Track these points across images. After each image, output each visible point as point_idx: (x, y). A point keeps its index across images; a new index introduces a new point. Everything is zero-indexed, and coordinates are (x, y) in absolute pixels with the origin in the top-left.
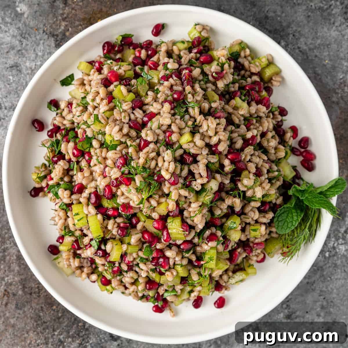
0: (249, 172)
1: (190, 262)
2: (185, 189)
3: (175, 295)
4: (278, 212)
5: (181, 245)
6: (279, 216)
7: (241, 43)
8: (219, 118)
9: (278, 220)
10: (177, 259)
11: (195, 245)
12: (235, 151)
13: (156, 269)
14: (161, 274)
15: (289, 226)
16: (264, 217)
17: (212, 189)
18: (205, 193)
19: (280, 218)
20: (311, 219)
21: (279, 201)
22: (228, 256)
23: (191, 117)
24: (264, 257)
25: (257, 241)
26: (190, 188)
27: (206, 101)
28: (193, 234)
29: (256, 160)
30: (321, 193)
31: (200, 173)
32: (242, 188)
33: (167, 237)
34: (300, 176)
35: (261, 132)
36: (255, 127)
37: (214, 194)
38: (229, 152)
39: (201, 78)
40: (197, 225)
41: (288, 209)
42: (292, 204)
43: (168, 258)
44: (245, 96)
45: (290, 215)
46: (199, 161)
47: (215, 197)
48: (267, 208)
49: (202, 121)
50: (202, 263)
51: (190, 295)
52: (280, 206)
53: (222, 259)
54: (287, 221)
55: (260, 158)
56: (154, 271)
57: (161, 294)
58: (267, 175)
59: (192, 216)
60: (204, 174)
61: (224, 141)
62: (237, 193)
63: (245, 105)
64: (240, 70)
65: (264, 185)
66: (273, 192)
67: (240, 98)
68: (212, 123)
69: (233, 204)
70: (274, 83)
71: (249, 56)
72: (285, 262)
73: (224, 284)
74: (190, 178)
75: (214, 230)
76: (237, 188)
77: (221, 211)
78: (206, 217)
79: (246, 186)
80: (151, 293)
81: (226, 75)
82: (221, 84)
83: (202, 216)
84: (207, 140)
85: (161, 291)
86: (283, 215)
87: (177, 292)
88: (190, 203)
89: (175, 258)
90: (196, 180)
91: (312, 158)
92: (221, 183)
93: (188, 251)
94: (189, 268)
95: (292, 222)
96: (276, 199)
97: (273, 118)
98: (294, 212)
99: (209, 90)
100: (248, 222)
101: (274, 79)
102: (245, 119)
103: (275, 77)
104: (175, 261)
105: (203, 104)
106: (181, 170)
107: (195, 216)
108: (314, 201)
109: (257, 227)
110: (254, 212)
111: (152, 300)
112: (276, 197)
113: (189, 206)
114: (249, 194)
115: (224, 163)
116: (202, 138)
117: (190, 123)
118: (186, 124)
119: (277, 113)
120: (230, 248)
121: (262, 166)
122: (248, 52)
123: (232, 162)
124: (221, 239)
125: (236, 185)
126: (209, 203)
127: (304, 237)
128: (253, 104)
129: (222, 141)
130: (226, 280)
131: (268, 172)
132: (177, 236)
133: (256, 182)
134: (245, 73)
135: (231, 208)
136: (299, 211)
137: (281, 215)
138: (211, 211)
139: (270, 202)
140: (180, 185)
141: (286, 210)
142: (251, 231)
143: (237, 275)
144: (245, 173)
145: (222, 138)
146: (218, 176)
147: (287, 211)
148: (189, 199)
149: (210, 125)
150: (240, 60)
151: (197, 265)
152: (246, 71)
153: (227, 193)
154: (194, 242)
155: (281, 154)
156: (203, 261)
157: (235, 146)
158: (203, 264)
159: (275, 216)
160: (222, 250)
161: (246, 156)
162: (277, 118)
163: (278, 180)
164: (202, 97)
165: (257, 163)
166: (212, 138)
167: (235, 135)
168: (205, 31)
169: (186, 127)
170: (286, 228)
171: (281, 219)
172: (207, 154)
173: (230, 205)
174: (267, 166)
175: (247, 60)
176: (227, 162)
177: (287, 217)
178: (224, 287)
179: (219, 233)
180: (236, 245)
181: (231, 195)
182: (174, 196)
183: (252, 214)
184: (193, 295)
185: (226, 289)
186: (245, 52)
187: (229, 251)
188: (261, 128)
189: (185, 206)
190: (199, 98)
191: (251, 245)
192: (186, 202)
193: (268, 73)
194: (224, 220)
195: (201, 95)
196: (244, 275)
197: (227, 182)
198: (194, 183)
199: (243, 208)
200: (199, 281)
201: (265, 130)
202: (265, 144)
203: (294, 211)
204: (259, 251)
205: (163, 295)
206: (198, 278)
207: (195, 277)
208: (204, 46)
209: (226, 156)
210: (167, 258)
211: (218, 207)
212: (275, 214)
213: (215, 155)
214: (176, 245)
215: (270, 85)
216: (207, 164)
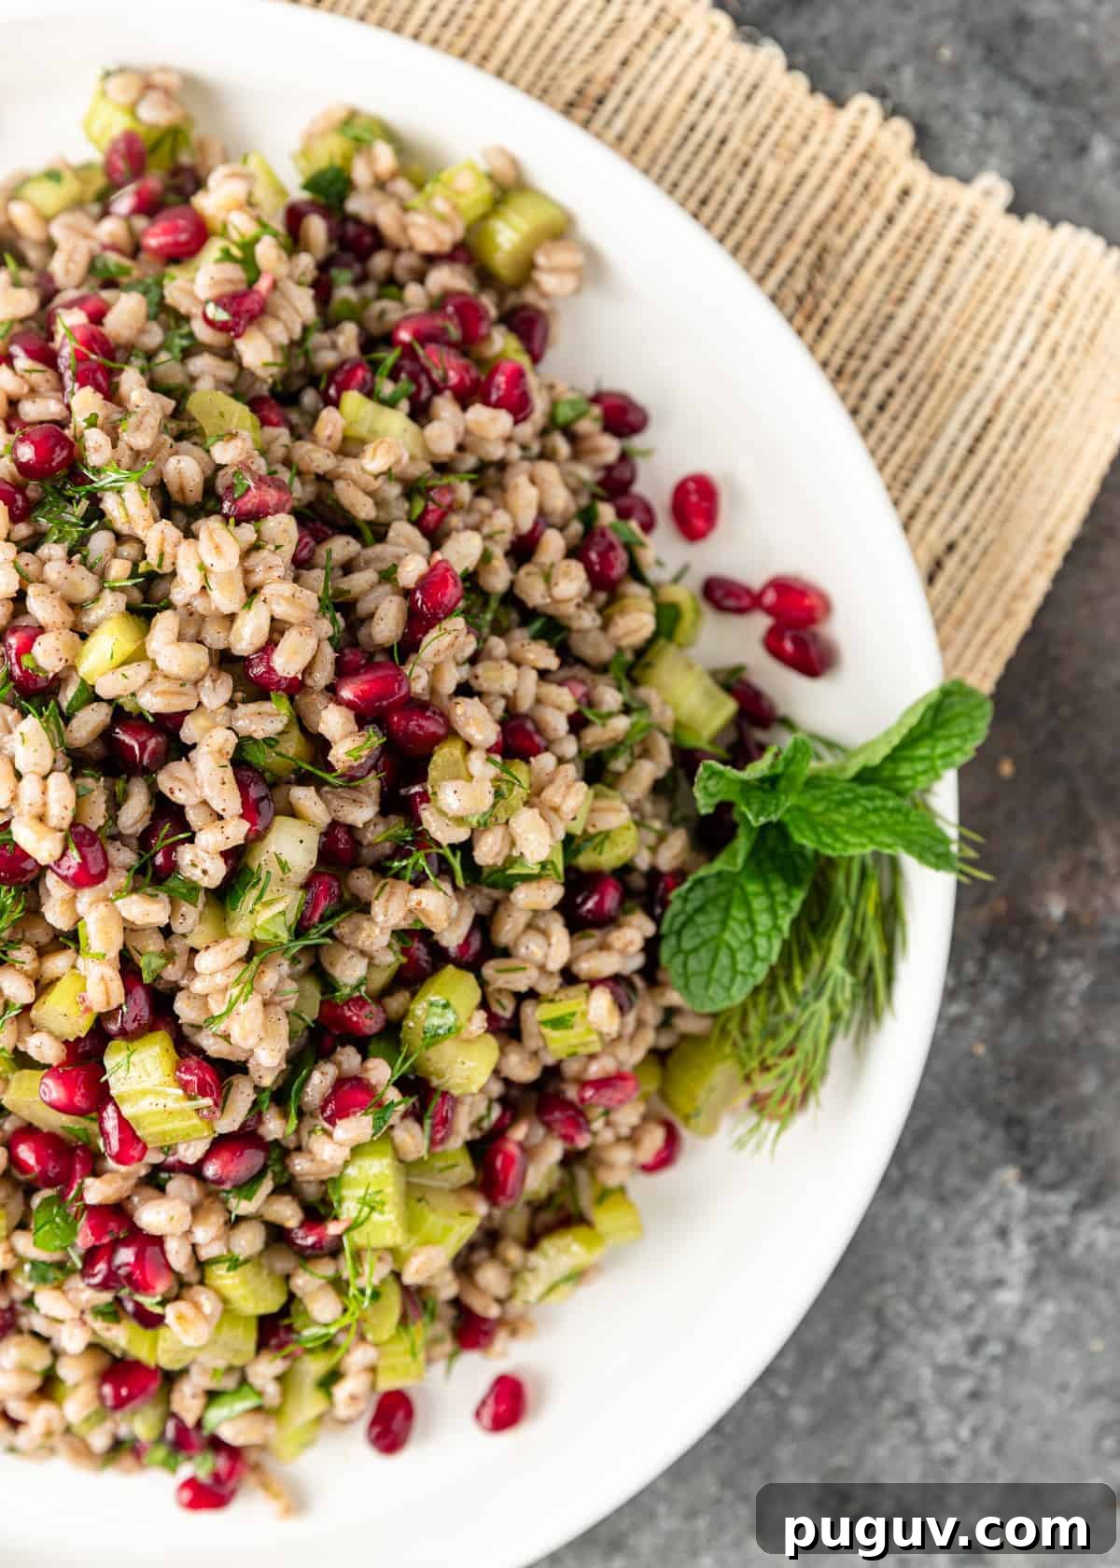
0: (469, 747)
1: (277, 1236)
2: (149, 890)
3: (258, 1409)
4: (676, 906)
5: (201, 1163)
6: (684, 925)
7: (351, 117)
8: (254, 516)
9: (679, 950)
10: (203, 1234)
11: (281, 1152)
12: (379, 658)
13: (118, 1300)
14: (150, 1321)
15: (741, 967)
16: (604, 947)
17: (284, 866)
18: (255, 893)
19: (687, 933)
20: (847, 913)
21: (673, 851)
22: (465, 1170)
23: (120, 538)
24: (672, 1139)
25: (595, 1070)
26: (171, 883)
27: (185, 445)
28: (242, 1099)
29: (501, 678)
30: (866, 776)
31: (205, 803)
32: (444, 833)
33: (121, 1141)
34: (772, 709)
35: (507, 538)
36: (474, 518)
37: (306, 886)
38: (343, 670)
39: (155, 336)
40: (251, 1052)
41: (723, 887)
42: (734, 856)
43: (159, 1241)
44: (394, 375)
45: (737, 913)
46: (194, 746)
47: (312, 904)
48: (611, 900)
49: (168, 549)
50: (333, 1229)
51: (330, 1395)
52: (679, 875)
53: (440, 1190)
54: (729, 947)
55: (518, 665)
56: (113, 1312)
57: (190, 1420)
58: (572, 738)
59: (216, 1014)
60: (228, 799)
61: (303, 623)
62: (422, 862)
63: (396, 422)
64: (364, 255)
65: (551, 795)
66: (616, 816)
67: (370, 393)
68: (217, 547)
69: (417, 921)
70: (548, 281)
71: (395, 175)
72: (758, 1146)
73: (493, 1311)
74: (164, 831)
75: (349, 1058)
76: (422, 839)
77: (365, 961)
78: (291, 1004)
79: (460, 821)
80: (141, 1424)
81: (277, 296)
82: (257, 351)
83: (266, 1004)
84: (215, 637)
85: (187, 1402)
86: (700, 919)
87: (260, 1394)
88: (194, 952)
89: (190, 1231)
90: (191, 840)
91: (811, 609)
92: (335, 824)
93: (246, 1186)
94: (284, 1263)
95: (752, 942)
96: (654, 850)
97: (577, 455)
98: (756, 895)
99: (205, 385)
100: (523, 988)
101: (541, 260)
102: (412, 489)
103: (548, 257)
104: (194, 1246)
105: (173, 460)
106: (115, 804)
107: (229, 1010)
108: (843, 819)
109: (570, 1003)
110: (545, 933)
111: (160, 1453)
112: (651, 839)
113: (190, 969)
114: (488, 852)
115: (323, 729)
116: (191, 631)
117: (119, 569)
118: (102, 577)
119: (588, 426)
120: (463, 1129)
121: (539, 701)
122: (385, 157)
123: (364, 716)
124: (393, 1095)
125: (414, 819)
126: (284, 936)
127: (832, 1002)
128: (445, 407)
129: (291, 625)
130: (502, 1292)
131: (578, 724)
132: (168, 1126)
133: (504, 787)
134: (393, 261)
135: (416, 937)
136: (778, 886)
137: (689, 920)
138: (317, 971)
139: (626, 869)
140: (119, 879)
141: (712, 892)
142: (547, 1031)
143: (545, 1255)
144: (445, 755)
145: (281, 610)
146: (304, 797)
147: (722, 894)
148: (184, 936)
149: (208, 560)
150: (355, 205)
151: (313, 1246)
152: (397, 251)
153: (381, 869)
154: (270, 1138)
155: (634, 625)
156: (336, 1218)
157: (370, 635)
158: (339, 1237)
159: (665, 927)
160: (424, 1153)
161: (436, 671)
162: (596, 451)
163: (646, 753)
164: (163, 429)
165: (509, 691)
166: (238, 623)
167: (361, 580)
168: (155, 97)
169: (102, 589)
170: (725, 980)
171: (697, 941)
172: (232, 704)
173: (404, 925)
174: (564, 699)
175: (393, 195)
176: (333, 721)
177: (724, 924)
178: (501, 1322)
179: (380, 1072)
180: (496, 1112)
181: (398, 876)
182: (101, 937)
183: (532, 947)
184: (342, 1391)
185: (514, 1332)
186: (371, 161)
187: (471, 1146)
188: (501, 520)
189: (172, 973)
190: (142, 440)
191: (571, 1093)
192: (169, 956)
193: (507, 237)
194: (395, 1003)
195: (153, 420)
196: (575, 1248)
197: (361, 813)
198: (185, 855)
199: (483, 924)
200: (347, 1320)
201: (526, 525)
202: (535, 593)
203: (752, 888)
204: (628, 1116)
205: (199, 1424)
206: (340, 1308)
207: (322, 1309)
208: (176, 171)
209: (332, 690)
210: (151, 1243)
211: (348, 947)
212: (657, 921)
213: (268, 699)
214: (182, 1168)
215: (530, 296)
216: (239, 748)
